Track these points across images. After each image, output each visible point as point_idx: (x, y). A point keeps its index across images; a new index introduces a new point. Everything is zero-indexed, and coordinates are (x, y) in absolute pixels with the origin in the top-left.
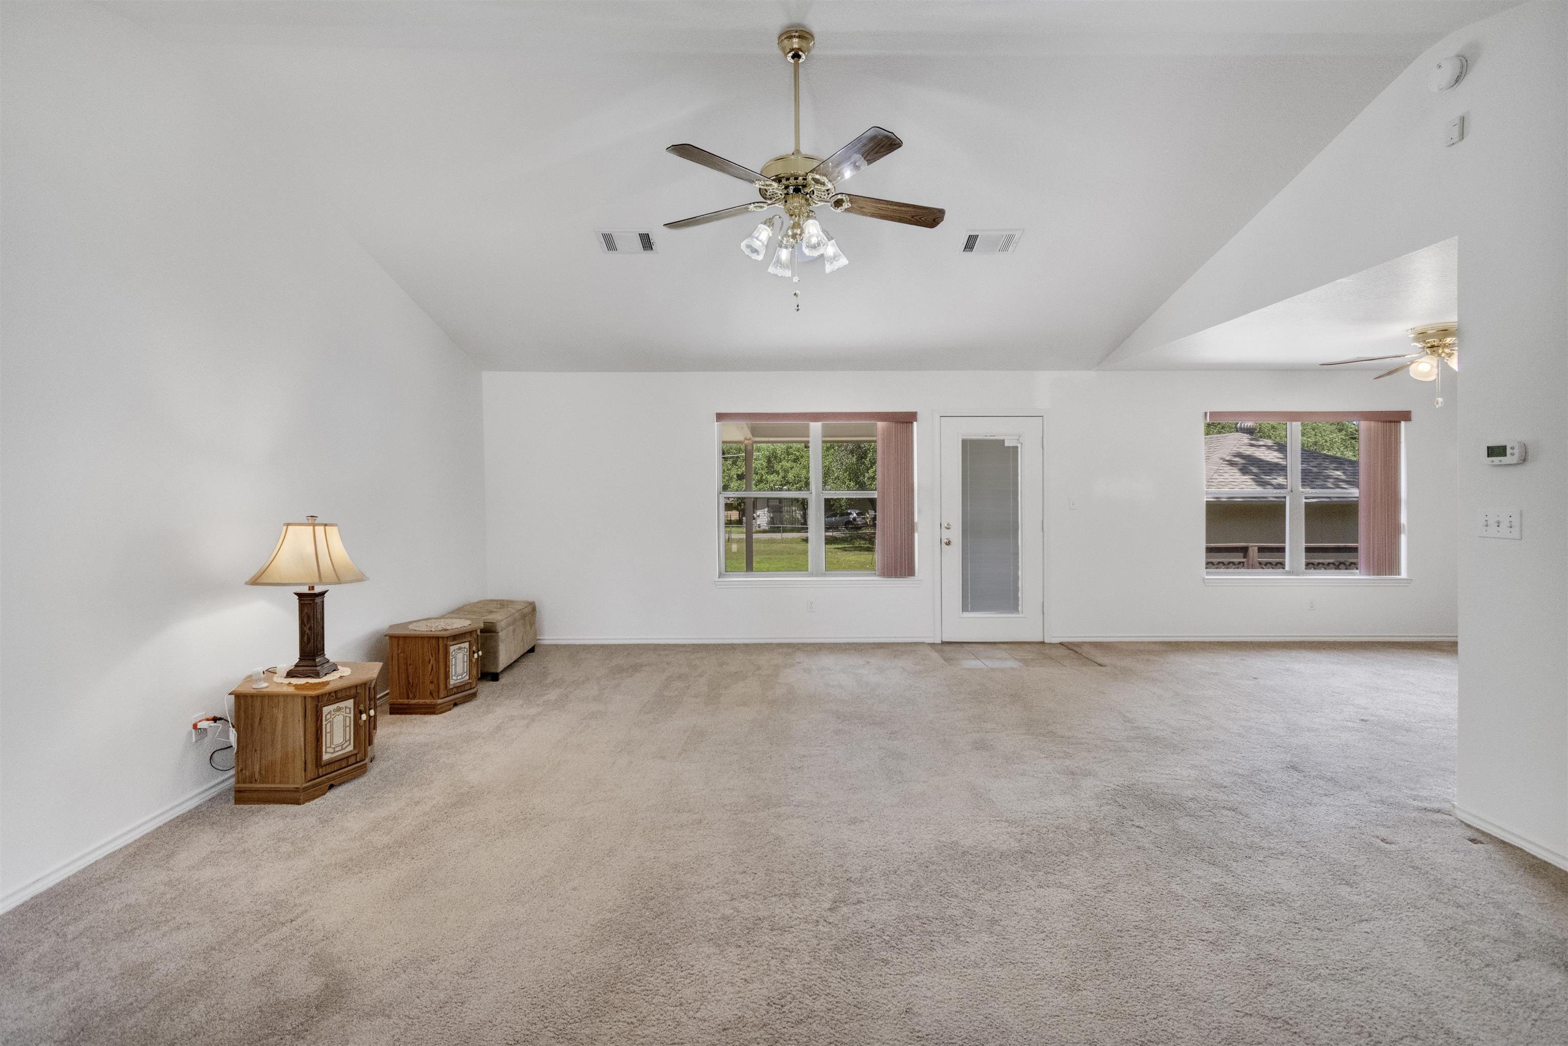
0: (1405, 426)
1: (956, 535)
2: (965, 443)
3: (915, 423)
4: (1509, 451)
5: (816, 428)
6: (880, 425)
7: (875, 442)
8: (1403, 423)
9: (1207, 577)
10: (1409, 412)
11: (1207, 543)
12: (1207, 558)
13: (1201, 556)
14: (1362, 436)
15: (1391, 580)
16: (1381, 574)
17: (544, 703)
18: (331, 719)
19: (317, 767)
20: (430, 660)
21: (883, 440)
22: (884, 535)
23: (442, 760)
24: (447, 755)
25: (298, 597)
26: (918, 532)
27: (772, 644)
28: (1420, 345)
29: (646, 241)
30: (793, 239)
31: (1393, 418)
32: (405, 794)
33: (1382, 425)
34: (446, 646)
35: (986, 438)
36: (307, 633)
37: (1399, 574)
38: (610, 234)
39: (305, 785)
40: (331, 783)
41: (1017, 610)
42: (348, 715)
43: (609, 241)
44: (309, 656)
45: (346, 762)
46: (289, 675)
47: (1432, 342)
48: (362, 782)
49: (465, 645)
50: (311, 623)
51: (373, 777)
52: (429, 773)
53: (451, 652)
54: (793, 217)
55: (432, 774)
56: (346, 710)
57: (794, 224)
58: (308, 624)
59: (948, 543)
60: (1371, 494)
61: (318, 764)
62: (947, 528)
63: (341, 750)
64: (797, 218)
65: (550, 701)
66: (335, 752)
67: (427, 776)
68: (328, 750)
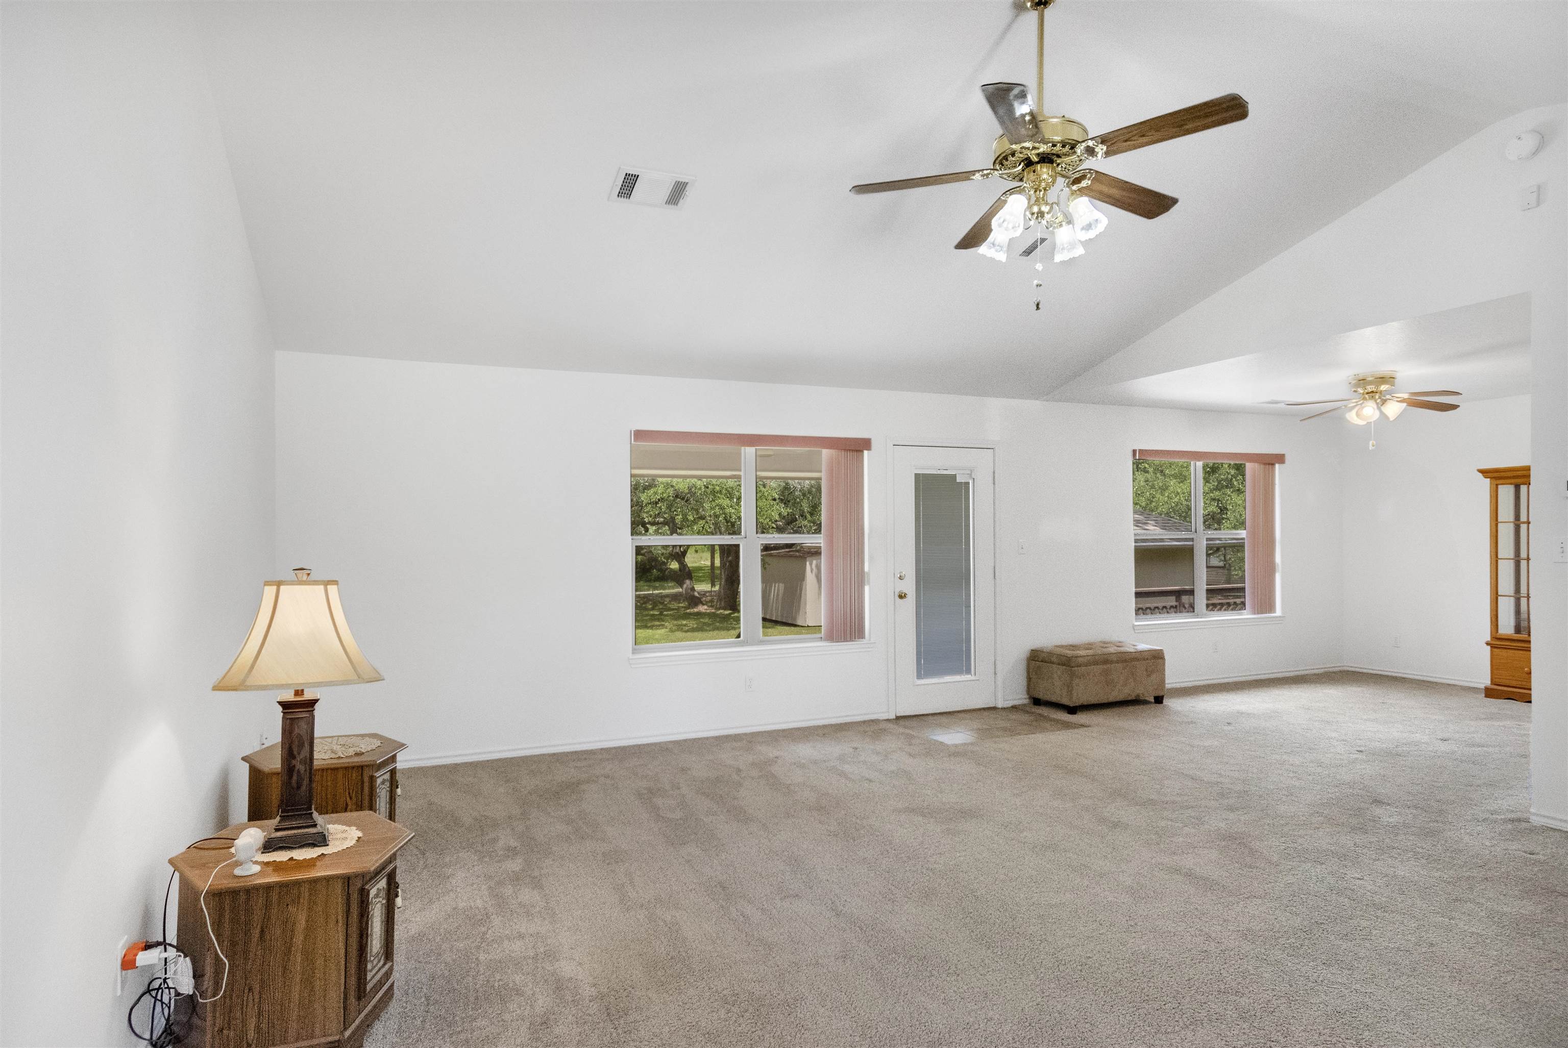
0: (1279, 468)
1: (909, 586)
2: (917, 476)
3: (866, 452)
5: (749, 452)
6: (826, 453)
7: (820, 478)
8: (1279, 465)
9: (1136, 623)
10: (1283, 455)
11: (1136, 588)
12: (1136, 603)
13: (1131, 603)
14: (1249, 479)
15: (1266, 618)
16: (1262, 613)
17: (512, 852)
18: (371, 913)
19: (359, 998)
20: (347, 805)
21: (831, 471)
22: (832, 589)
23: (482, 957)
24: (478, 948)
25: (280, 709)
26: (869, 584)
27: (707, 738)
28: (1361, 391)
29: (677, 193)
30: (1037, 218)
31: (1270, 461)
32: (507, 1017)
33: (1262, 466)
34: (372, 779)
35: (939, 472)
36: (296, 769)
37: (1275, 612)
38: (638, 176)
39: (347, 1033)
40: (367, 1025)
41: (968, 671)
42: (384, 902)
43: (629, 184)
44: (300, 810)
45: (381, 983)
46: (269, 846)
47: (1370, 388)
48: (399, 1013)
49: (387, 776)
50: (305, 752)
51: (406, 1003)
52: (492, 979)
53: (377, 788)
54: (1035, 191)
55: (500, 980)
56: (383, 894)
57: (1037, 200)
58: (299, 754)
59: (901, 597)
60: (1253, 535)
61: (361, 994)
62: (901, 578)
63: (377, 964)
64: (1042, 193)
65: (515, 848)
66: (373, 967)
67: (496, 984)
68: (369, 966)
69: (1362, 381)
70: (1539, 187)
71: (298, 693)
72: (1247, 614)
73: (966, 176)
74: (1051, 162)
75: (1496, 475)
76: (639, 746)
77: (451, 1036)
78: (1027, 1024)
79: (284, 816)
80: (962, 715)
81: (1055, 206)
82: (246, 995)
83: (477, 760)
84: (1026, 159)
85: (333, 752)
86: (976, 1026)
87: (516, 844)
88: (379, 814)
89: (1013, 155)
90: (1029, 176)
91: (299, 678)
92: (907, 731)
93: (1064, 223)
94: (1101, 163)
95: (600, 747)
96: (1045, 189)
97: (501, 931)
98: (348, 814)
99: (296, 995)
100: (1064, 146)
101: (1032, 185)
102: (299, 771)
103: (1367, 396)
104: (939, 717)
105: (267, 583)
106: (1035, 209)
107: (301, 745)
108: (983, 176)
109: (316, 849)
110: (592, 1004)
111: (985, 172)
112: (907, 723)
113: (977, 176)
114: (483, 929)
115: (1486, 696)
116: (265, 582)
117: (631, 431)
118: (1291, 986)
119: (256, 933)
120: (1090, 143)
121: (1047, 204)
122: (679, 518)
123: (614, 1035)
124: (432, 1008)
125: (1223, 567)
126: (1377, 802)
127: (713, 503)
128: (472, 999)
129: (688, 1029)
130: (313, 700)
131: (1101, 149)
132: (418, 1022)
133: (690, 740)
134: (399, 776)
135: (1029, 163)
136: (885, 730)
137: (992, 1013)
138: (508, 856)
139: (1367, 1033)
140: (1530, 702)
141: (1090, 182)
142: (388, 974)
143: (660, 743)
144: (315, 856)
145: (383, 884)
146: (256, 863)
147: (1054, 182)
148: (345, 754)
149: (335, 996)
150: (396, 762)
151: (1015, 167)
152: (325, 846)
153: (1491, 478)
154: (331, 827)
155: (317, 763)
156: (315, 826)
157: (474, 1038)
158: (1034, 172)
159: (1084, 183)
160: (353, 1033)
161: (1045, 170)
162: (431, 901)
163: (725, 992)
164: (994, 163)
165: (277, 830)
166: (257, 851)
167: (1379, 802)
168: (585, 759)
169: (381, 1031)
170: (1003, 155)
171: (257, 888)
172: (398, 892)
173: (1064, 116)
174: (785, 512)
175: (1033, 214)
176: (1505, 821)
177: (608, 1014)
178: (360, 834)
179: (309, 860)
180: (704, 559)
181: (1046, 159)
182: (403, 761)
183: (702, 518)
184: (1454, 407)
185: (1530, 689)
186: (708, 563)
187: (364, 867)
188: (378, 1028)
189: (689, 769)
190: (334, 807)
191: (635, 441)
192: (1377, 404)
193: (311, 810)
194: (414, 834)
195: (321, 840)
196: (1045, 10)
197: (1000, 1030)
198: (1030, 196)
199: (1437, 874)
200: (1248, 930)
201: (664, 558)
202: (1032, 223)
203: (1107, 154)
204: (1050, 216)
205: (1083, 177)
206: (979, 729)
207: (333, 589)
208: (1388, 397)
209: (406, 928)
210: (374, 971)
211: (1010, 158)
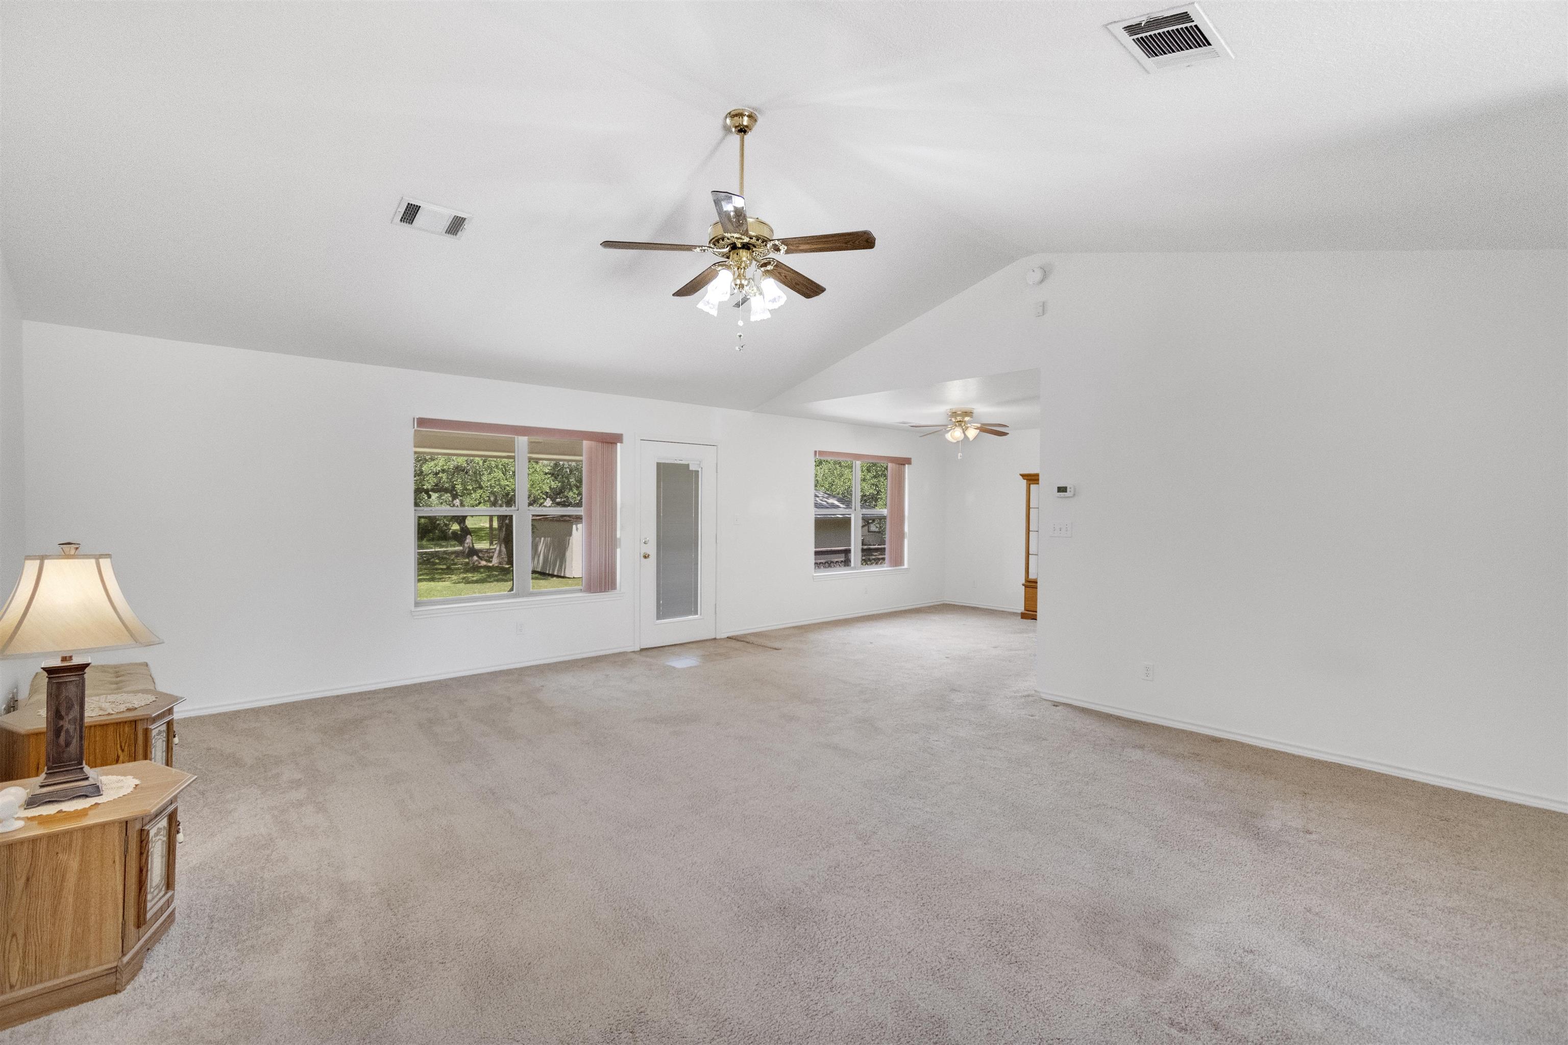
0: (908, 467)
1: (652, 549)
2: (659, 465)
3: (619, 444)
4: (1068, 490)
5: (522, 442)
6: (586, 443)
7: (582, 461)
8: (907, 465)
9: (815, 575)
10: (910, 459)
11: (815, 547)
12: (815, 559)
13: (812, 558)
14: (889, 473)
15: (897, 570)
16: (896, 566)
17: (296, 784)
18: (152, 850)
19: (138, 926)
20: (118, 757)
21: (590, 459)
22: (591, 551)
23: (266, 876)
24: (263, 868)
25: (46, 674)
26: (620, 547)
27: (482, 674)
28: (953, 420)
29: (456, 226)
30: (739, 288)
31: (904, 462)
32: (291, 921)
33: (897, 466)
34: (147, 732)
35: (676, 462)
36: (65, 729)
37: (904, 565)
38: (420, 207)
39: (126, 959)
40: (147, 948)
41: (696, 613)
42: (165, 839)
43: (411, 213)
44: (72, 765)
45: (162, 910)
46: (32, 802)
47: (959, 418)
48: (182, 934)
49: (164, 728)
50: (74, 713)
51: (189, 924)
52: (277, 892)
53: (152, 740)
54: (738, 269)
55: (285, 892)
56: (164, 832)
57: (739, 275)
58: (67, 715)
59: (645, 557)
60: (891, 512)
61: (140, 922)
62: (645, 543)
63: (157, 894)
64: (742, 270)
65: (300, 780)
66: (153, 899)
67: (282, 896)
68: (149, 897)
69: (954, 414)
70: (1044, 303)
71: (64, 659)
72: (887, 567)
73: (689, 248)
74: (748, 249)
75: (1029, 478)
76: (421, 684)
77: (237, 944)
78: (720, 863)
79: (50, 773)
80: (691, 646)
81: (751, 281)
82: (8, 941)
83: (257, 706)
84: (732, 244)
85: (101, 709)
86: (685, 870)
87: (299, 776)
88: (155, 761)
89: (723, 240)
90: (733, 255)
91: (67, 647)
92: (648, 659)
93: (757, 294)
94: (782, 257)
95: (383, 687)
96: (744, 268)
97: (285, 851)
98: (119, 766)
99: (67, 932)
100: (758, 240)
101: (735, 263)
102: (67, 731)
103: (957, 424)
104: (673, 648)
105: (28, 558)
106: (738, 282)
107: (70, 708)
108: (701, 250)
109: (88, 799)
110: (374, 899)
111: (704, 248)
112: (649, 653)
113: (698, 249)
114: (268, 852)
115: (1022, 618)
116: (26, 556)
117: (414, 419)
118: (889, 814)
119: (20, 884)
120: (777, 242)
121: (746, 279)
122: (459, 487)
123: (394, 920)
124: (215, 925)
125: (879, 532)
126: (953, 690)
127: (489, 476)
128: (257, 911)
129: (459, 906)
130: (83, 664)
131: (783, 248)
132: (202, 939)
133: (467, 676)
134: (176, 728)
135: (734, 247)
136: (631, 659)
137: (696, 859)
138: (292, 788)
139: (929, 838)
140: (1036, 619)
141: (772, 267)
142: (169, 903)
143: (440, 681)
144: (87, 806)
145: (164, 823)
146: (19, 819)
147: (751, 263)
148: (115, 710)
149: (112, 928)
150: (172, 714)
151: (724, 248)
152: (98, 796)
153: (1027, 480)
154: (104, 779)
155: (87, 720)
156: (87, 779)
157: (259, 943)
158: (737, 254)
159: (769, 268)
160: (132, 959)
161: (744, 253)
162: (213, 835)
163: (492, 873)
164: (710, 242)
165: (42, 787)
166: (20, 807)
167: (954, 690)
168: (369, 698)
169: (162, 951)
170: (716, 238)
171: (22, 842)
172: (179, 829)
173: (757, 218)
174: (554, 485)
175: (736, 285)
176: (1022, 697)
177: (389, 905)
178: (137, 782)
179: (81, 810)
180: (483, 521)
181: (746, 246)
182: (180, 713)
183: (481, 488)
184: (1004, 434)
185: (1036, 612)
186: (488, 525)
187: (145, 810)
188: (159, 950)
189: (466, 700)
190: (105, 761)
191: (418, 427)
192: (963, 429)
193: (81, 764)
194: (196, 777)
195: (96, 790)
196: (745, 136)
197: (701, 870)
198: (734, 272)
199: (980, 733)
200: (868, 781)
201: (447, 520)
202: (736, 291)
203: (787, 252)
204: (748, 288)
205: (769, 263)
206: (702, 656)
207: (105, 563)
208: (969, 425)
209: (186, 860)
210: (154, 899)
211: (721, 242)
